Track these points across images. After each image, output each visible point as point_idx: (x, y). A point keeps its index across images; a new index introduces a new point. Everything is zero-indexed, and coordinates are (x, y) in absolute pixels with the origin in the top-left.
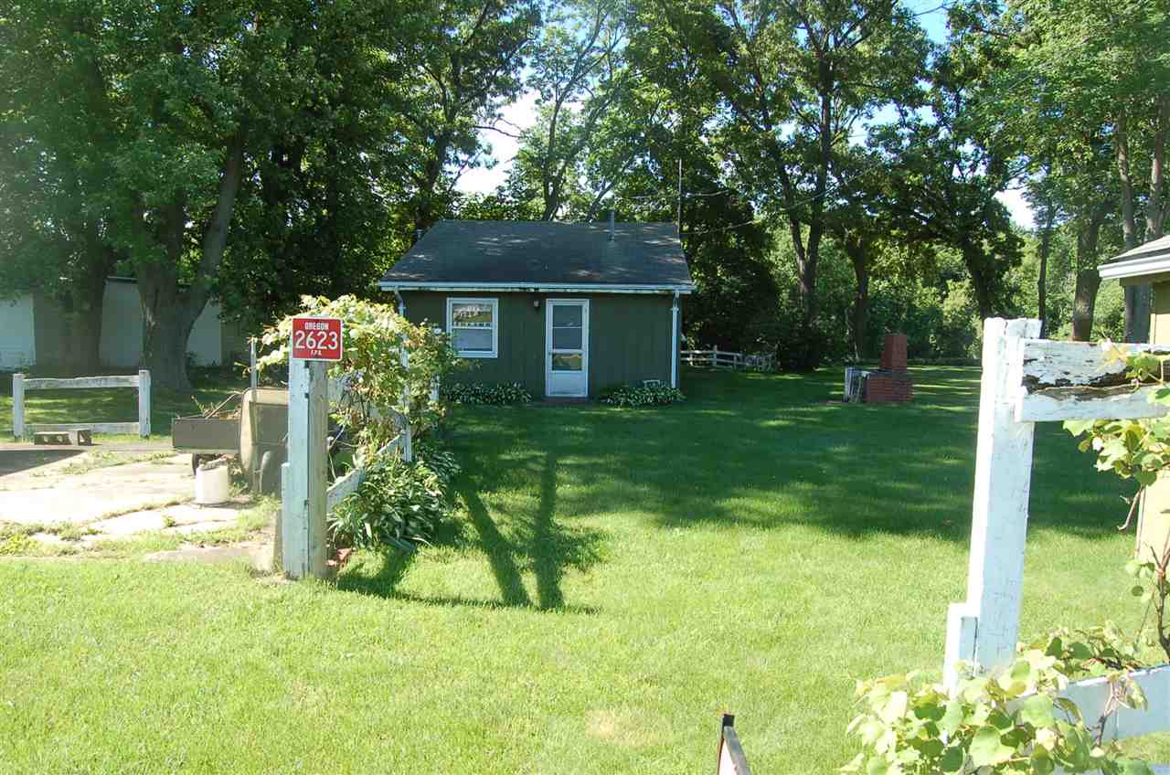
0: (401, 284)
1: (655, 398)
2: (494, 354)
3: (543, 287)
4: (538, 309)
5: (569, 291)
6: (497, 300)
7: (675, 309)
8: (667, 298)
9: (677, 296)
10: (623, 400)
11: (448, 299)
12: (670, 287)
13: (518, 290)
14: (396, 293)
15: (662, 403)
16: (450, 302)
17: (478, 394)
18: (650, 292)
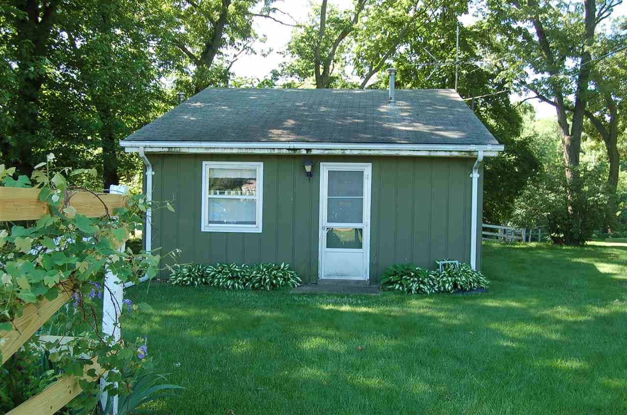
0: (148, 144)
1: (455, 285)
2: (258, 228)
3: (318, 148)
4: (310, 175)
5: (348, 152)
6: (262, 164)
7: (475, 176)
8: (468, 161)
9: (480, 158)
10: (415, 286)
11: (204, 163)
12: (472, 148)
13: (285, 152)
14: (142, 154)
15: (463, 290)
16: (207, 166)
17: (238, 277)
18: (447, 154)
